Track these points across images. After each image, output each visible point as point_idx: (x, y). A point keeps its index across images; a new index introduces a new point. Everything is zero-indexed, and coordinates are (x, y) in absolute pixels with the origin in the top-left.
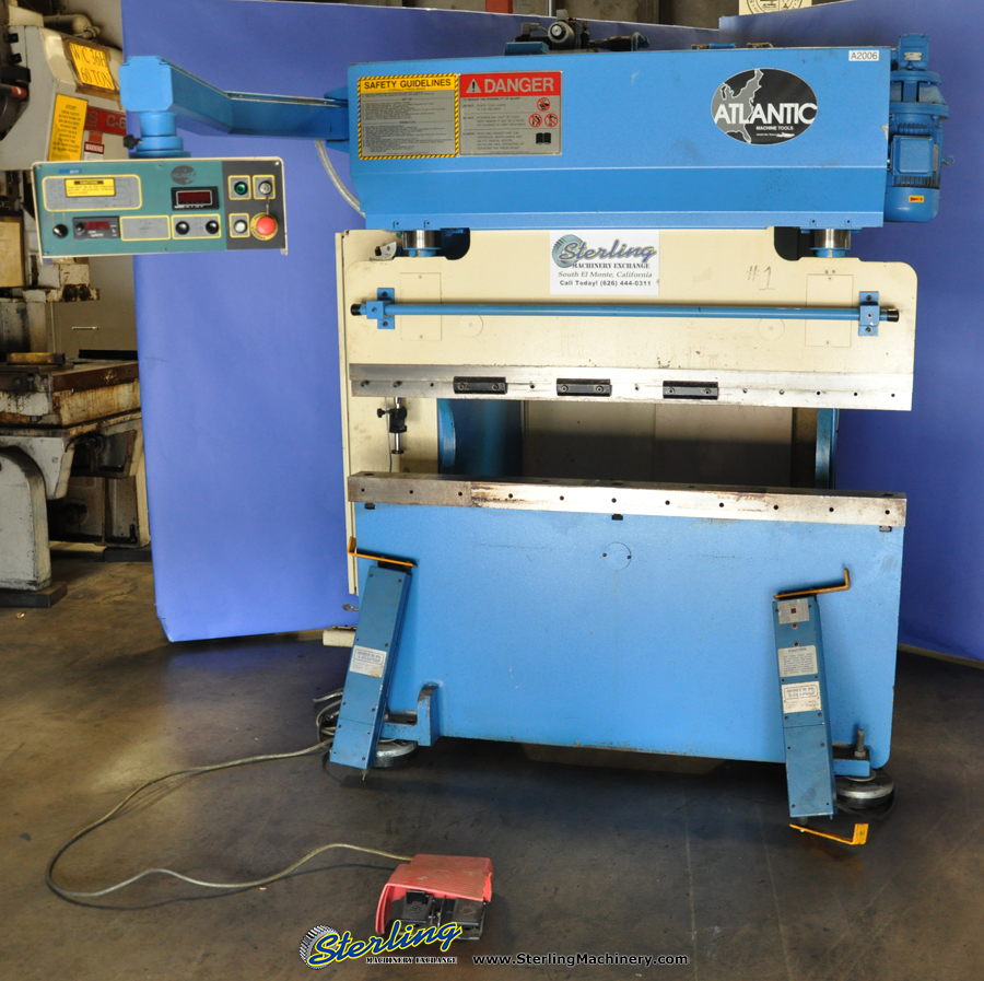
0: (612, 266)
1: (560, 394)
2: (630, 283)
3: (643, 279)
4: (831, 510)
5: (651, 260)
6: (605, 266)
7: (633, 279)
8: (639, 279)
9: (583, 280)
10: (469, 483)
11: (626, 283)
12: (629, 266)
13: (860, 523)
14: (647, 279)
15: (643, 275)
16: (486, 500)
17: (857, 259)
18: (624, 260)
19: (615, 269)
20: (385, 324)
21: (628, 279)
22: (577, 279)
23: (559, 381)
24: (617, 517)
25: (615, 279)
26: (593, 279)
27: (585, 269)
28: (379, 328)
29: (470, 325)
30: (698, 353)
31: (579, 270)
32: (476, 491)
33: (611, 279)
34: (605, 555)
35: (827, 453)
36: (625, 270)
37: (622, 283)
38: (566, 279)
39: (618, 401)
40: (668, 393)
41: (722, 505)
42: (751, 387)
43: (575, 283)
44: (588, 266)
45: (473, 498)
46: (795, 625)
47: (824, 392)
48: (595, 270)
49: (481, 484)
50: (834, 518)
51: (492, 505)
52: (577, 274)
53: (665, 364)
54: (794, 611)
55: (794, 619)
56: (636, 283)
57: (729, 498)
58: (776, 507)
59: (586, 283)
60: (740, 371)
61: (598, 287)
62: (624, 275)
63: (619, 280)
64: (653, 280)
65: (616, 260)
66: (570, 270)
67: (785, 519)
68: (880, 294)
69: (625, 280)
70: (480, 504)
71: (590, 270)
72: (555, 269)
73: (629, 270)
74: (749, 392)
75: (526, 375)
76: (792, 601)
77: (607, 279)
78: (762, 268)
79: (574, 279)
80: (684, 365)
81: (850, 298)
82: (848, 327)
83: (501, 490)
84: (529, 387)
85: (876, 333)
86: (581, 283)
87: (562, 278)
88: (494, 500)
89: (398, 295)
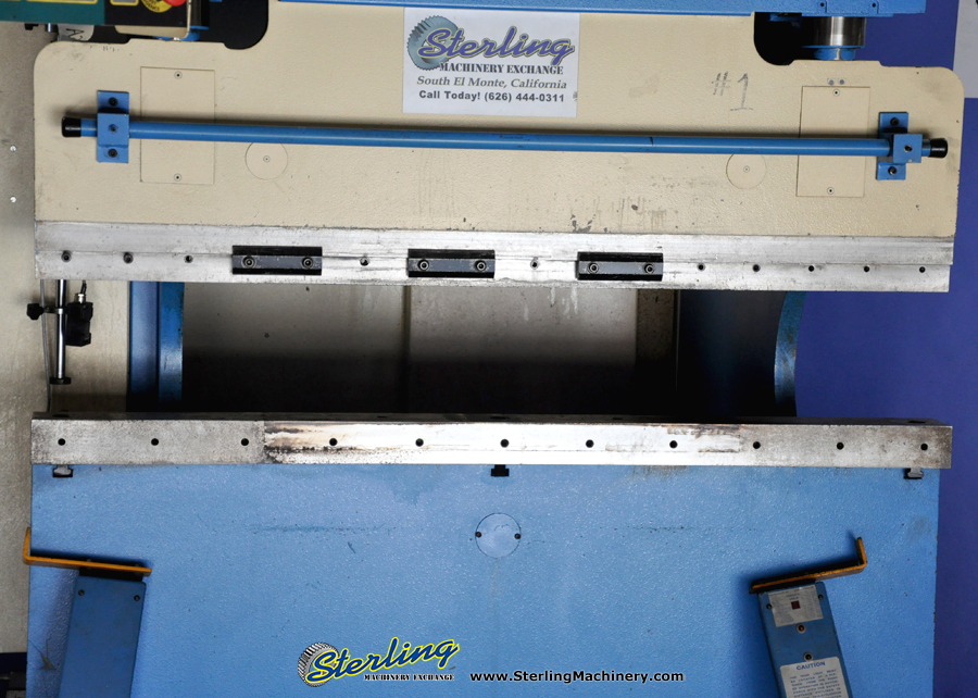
0: (505, 69)
1: (412, 274)
2: (532, 97)
3: (553, 92)
4: (840, 446)
5: (566, 62)
6: (493, 69)
7: (537, 92)
8: (545, 91)
9: (457, 90)
10: (261, 423)
11: (526, 98)
12: (531, 69)
13: (883, 465)
14: (559, 92)
15: (553, 85)
16: (290, 450)
17: (877, 63)
18: (522, 61)
19: (508, 74)
20: (113, 154)
21: (529, 91)
22: (447, 88)
23: (413, 253)
24: (500, 471)
25: (509, 90)
26: (473, 90)
27: (460, 74)
28: (99, 159)
29: (266, 159)
30: (635, 208)
31: (451, 75)
32: (274, 435)
33: (501, 90)
34: (478, 535)
35: (791, 362)
36: (524, 77)
37: (519, 97)
38: (430, 88)
39: (504, 284)
40: (585, 270)
41: (673, 444)
42: (712, 261)
43: (443, 95)
44: (466, 68)
45: (268, 448)
46: (801, 627)
47: (820, 267)
48: (476, 75)
49: (283, 424)
50: (845, 459)
51: (300, 458)
52: (446, 81)
53: (584, 225)
54: (796, 605)
55: (798, 617)
56: (542, 98)
57: (685, 435)
58: (757, 445)
59: (461, 96)
60: (696, 234)
61: (480, 102)
62: (522, 85)
63: (514, 92)
64: (568, 92)
65: (510, 60)
66: (437, 74)
67: (770, 463)
68: (910, 116)
69: (523, 91)
70: (279, 458)
71: (468, 75)
72: (412, 71)
73: (531, 76)
74: (707, 267)
75: (356, 242)
76: (791, 591)
77: (495, 90)
78: (735, 76)
79: (442, 89)
80: (612, 226)
81: (865, 121)
82: (861, 166)
83: (316, 433)
84: (357, 263)
85: (903, 176)
86: (454, 96)
87: (424, 87)
88: (305, 450)
89: (134, 105)
